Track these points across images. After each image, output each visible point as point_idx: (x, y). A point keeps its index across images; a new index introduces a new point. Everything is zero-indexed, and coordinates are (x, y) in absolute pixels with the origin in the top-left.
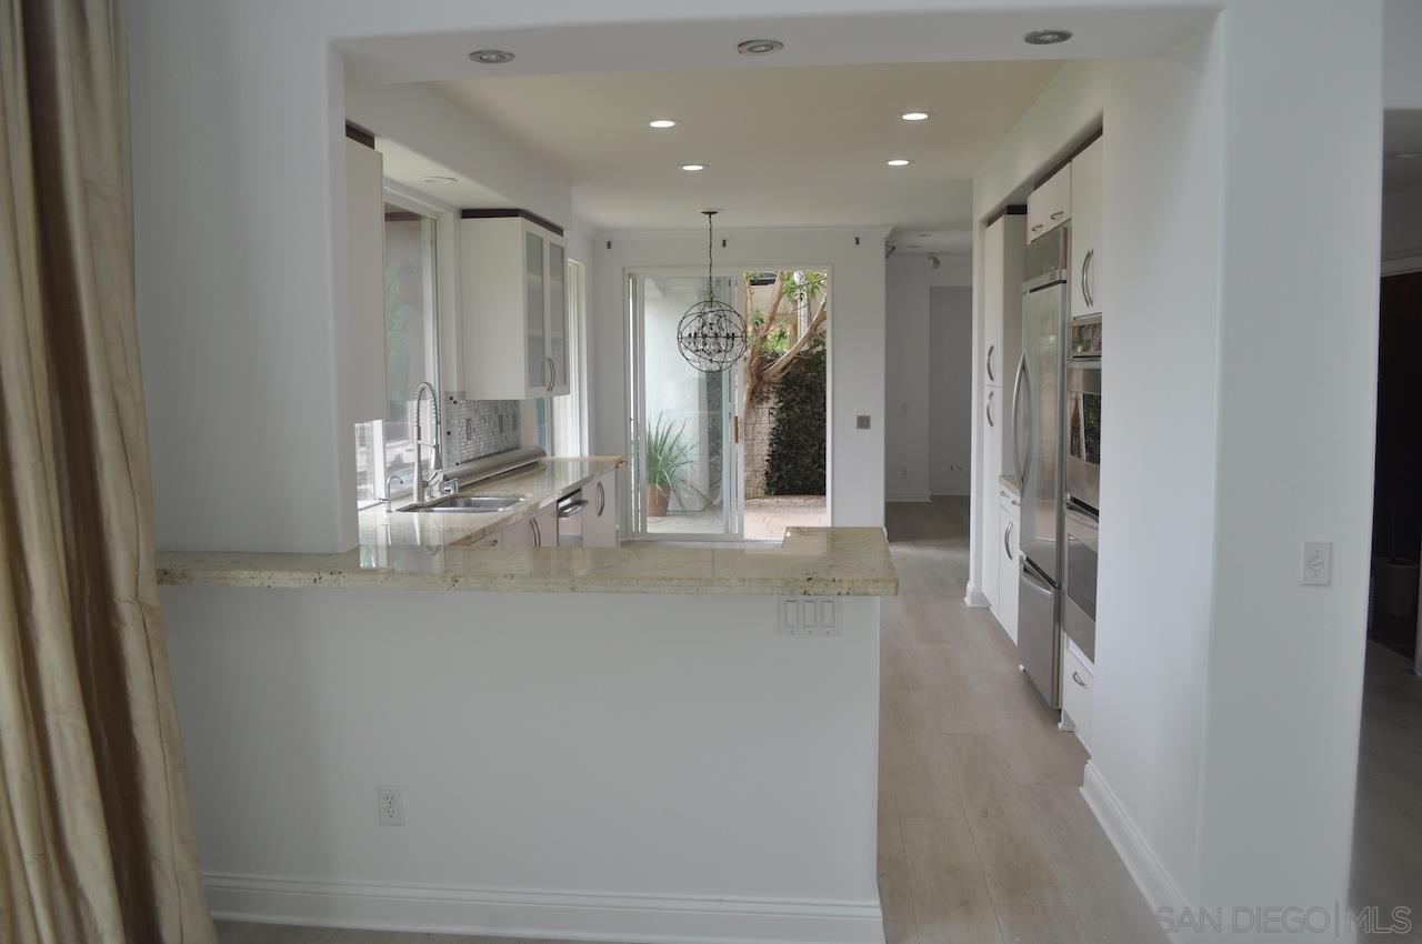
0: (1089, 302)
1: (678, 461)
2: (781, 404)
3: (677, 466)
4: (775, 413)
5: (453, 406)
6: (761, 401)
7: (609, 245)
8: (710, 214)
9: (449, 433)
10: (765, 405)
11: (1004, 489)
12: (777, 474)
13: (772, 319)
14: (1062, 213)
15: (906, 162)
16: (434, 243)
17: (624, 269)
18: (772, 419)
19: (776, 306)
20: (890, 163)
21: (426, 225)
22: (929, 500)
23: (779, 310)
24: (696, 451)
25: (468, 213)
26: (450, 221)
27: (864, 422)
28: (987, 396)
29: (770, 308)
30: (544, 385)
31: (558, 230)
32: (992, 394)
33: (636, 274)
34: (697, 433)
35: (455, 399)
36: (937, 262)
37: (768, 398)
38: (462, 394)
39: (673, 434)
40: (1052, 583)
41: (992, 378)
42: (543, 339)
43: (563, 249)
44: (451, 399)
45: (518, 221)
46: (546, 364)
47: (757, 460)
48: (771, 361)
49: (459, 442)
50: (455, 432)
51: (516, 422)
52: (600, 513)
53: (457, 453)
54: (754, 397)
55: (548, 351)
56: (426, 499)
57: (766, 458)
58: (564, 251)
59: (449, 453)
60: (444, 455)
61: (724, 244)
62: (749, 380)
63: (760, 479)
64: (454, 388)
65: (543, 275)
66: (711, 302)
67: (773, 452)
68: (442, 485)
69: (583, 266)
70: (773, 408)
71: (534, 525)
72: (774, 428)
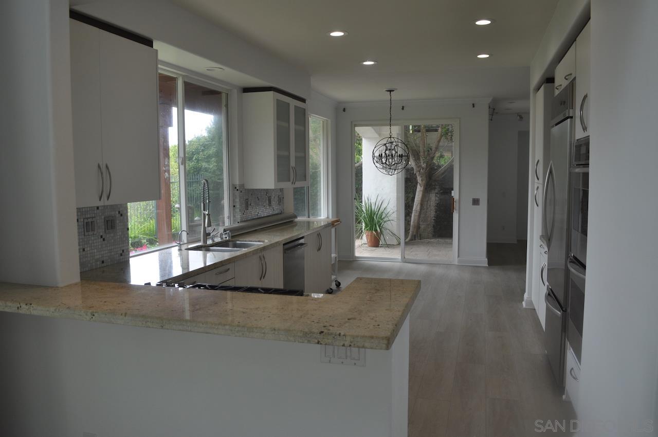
0: (585, 129)
1: (385, 220)
4: (438, 196)
6: (431, 190)
7: (344, 110)
8: (390, 91)
9: (234, 206)
10: (433, 191)
11: (542, 243)
12: (439, 227)
13: (437, 148)
14: (571, 74)
15: (488, 56)
16: (227, 106)
17: (352, 122)
18: (437, 199)
19: (439, 142)
20: (479, 56)
21: (224, 96)
22: (516, 242)
24: (395, 215)
25: (247, 90)
26: (235, 95)
27: (476, 202)
28: (536, 188)
30: (289, 181)
31: (303, 100)
32: (538, 187)
33: (357, 125)
34: (396, 205)
35: (237, 188)
36: (521, 117)
37: (435, 188)
38: (242, 186)
39: (384, 206)
40: (562, 307)
41: (538, 179)
42: (289, 157)
43: (305, 109)
44: (236, 188)
46: (291, 170)
47: (429, 219)
48: (436, 169)
49: (240, 211)
50: (238, 206)
51: (281, 200)
52: (319, 249)
53: (238, 217)
54: (428, 188)
55: (293, 163)
56: (209, 242)
57: (433, 218)
58: (306, 110)
59: (234, 216)
60: (232, 218)
61: (403, 109)
62: (425, 179)
63: (430, 229)
64: (237, 182)
65: (289, 123)
66: (391, 138)
67: (437, 215)
68: (221, 235)
69: (329, 121)
70: (437, 193)
71: (262, 259)
72: (438, 204)
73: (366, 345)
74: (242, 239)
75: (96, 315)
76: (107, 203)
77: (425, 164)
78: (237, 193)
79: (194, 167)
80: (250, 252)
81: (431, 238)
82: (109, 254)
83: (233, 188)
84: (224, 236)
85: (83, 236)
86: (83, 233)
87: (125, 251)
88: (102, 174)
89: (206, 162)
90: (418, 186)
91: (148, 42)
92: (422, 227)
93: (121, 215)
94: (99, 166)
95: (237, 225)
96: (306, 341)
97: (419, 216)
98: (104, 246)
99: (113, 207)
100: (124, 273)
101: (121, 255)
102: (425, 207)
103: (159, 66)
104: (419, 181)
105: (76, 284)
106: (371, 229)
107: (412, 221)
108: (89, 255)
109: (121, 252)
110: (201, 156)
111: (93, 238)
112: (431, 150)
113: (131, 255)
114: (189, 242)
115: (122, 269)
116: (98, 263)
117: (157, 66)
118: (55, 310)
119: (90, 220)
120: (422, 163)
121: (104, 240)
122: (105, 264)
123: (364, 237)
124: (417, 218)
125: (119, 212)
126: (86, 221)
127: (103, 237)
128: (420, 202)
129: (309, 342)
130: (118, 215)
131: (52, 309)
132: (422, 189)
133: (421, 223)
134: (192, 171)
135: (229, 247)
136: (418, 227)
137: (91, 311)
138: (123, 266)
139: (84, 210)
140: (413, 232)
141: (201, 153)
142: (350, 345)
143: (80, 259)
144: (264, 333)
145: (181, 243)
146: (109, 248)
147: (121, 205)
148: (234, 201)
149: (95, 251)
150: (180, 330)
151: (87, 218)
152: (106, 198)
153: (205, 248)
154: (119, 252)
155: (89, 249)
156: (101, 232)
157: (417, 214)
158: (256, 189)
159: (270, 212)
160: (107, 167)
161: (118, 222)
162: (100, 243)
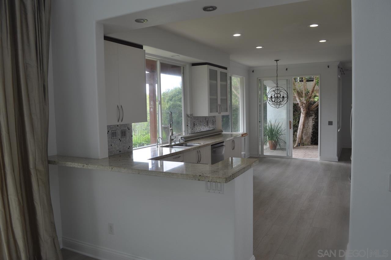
1: (280, 133)
2: (316, 117)
3: (280, 135)
5: (188, 118)
6: (310, 116)
7: (253, 71)
8: (277, 61)
9: (187, 125)
10: (311, 117)
12: (315, 138)
13: (313, 91)
15: (325, 41)
17: (257, 78)
18: (313, 121)
19: (314, 88)
20: (320, 41)
21: (182, 68)
23: (315, 89)
24: (285, 131)
25: (194, 65)
26: (188, 67)
27: (330, 123)
29: (312, 88)
30: (217, 112)
31: (226, 68)
33: (261, 79)
37: (312, 115)
38: (192, 115)
39: (279, 126)
42: (217, 99)
44: (188, 116)
45: (206, 66)
46: (218, 106)
47: (308, 134)
48: (313, 104)
49: (190, 128)
50: (189, 125)
51: (214, 123)
52: (233, 149)
53: (190, 131)
54: (307, 115)
55: (219, 102)
56: (173, 144)
57: (311, 133)
58: (227, 74)
59: (187, 131)
60: (186, 132)
61: (287, 70)
62: (306, 110)
63: (309, 140)
64: (189, 113)
65: (217, 81)
66: (277, 87)
67: (313, 132)
68: (179, 140)
69: (244, 78)
70: (313, 118)
71: (199, 152)
72: (314, 125)
73: (218, 181)
74: (190, 142)
75: (113, 169)
76: (122, 123)
77: (306, 101)
78: (189, 119)
79: (173, 104)
80: (192, 149)
81: (310, 145)
82: (123, 148)
83: (187, 116)
84: (181, 141)
85: (111, 139)
86: (111, 138)
87: (131, 147)
88: (119, 110)
89: (179, 101)
90: (302, 114)
91: (141, 47)
92: (304, 138)
93: (129, 129)
94: (118, 106)
95: (188, 135)
96: (194, 179)
97: (302, 132)
98: (121, 144)
99: (125, 125)
100: (130, 157)
101: (129, 148)
102: (306, 127)
103: (146, 56)
104: (302, 111)
105: (106, 158)
106: (271, 139)
107: (298, 135)
108: (114, 148)
109: (129, 147)
110: (176, 98)
111: (115, 140)
112: (309, 93)
113: (133, 149)
114: (163, 144)
115: (129, 155)
116: (118, 152)
117: (145, 56)
118: (98, 167)
119: (114, 132)
120: (304, 101)
121: (121, 141)
122: (121, 153)
123: (268, 144)
124: (300, 133)
125: (128, 128)
126: (112, 131)
127: (120, 140)
128: (302, 124)
129: (195, 179)
130: (127, 129)
131: (96, 166)
132: (304, 116)
133: (303, 136)
134: (172, 107)
135: (183, 146)
136: (302, 138)
137: (111, 167)
138: (129, 154)
139: (111, 127)
140: (298, 141)
141: (177, 96)
142: (211, 181)
143: (109, 149)
144: (178, 176)
145: (158, 144)
146: (123, 145)
147: (129, 124)
148: (187, 122)
149: (117, 146)
150: (145, 175)
151: (113, 131)
152: (121, 121)
153: (171, 146)
154: (128, 147)
155: (113, 145)
156: (119, 137)
157: (301, 131)
158: (200, 117)
159: (208, 129)
160: (121, 106)
161: (127, 132)
162: (119, 143)
